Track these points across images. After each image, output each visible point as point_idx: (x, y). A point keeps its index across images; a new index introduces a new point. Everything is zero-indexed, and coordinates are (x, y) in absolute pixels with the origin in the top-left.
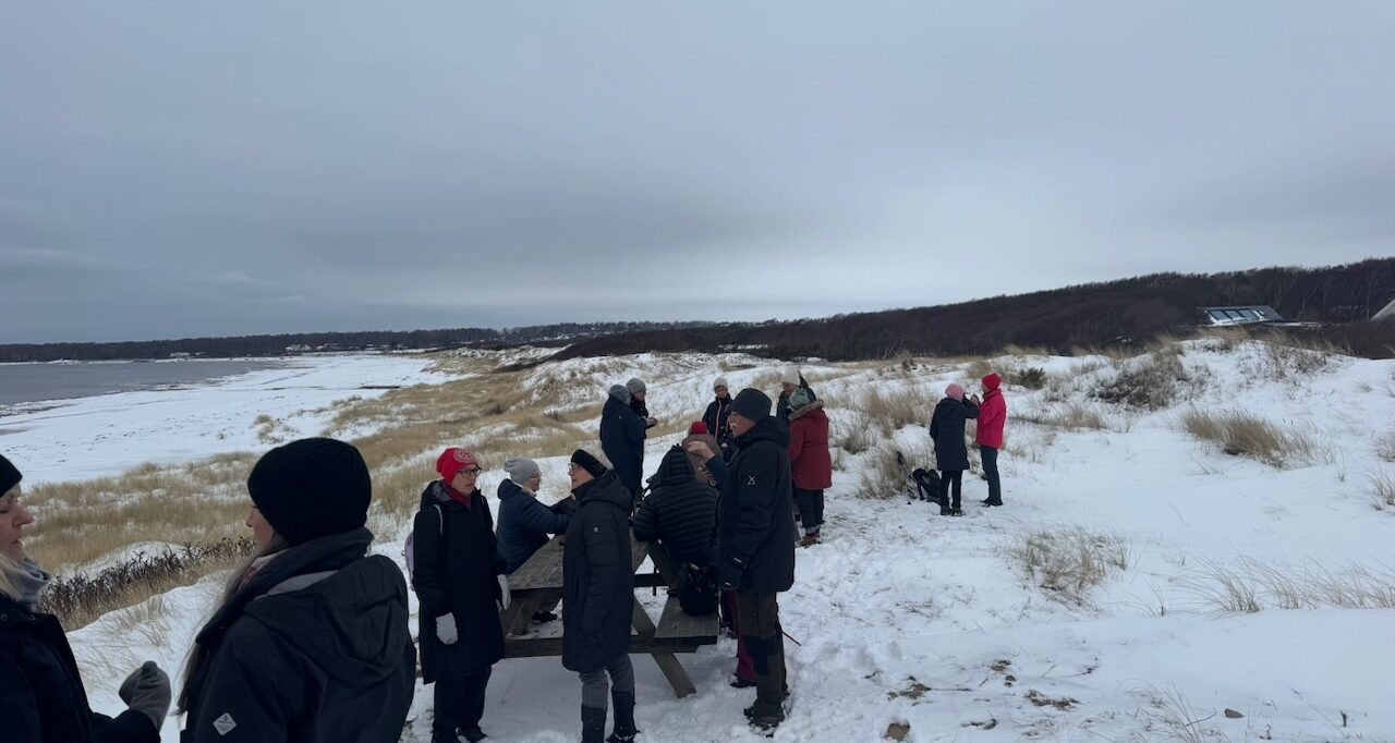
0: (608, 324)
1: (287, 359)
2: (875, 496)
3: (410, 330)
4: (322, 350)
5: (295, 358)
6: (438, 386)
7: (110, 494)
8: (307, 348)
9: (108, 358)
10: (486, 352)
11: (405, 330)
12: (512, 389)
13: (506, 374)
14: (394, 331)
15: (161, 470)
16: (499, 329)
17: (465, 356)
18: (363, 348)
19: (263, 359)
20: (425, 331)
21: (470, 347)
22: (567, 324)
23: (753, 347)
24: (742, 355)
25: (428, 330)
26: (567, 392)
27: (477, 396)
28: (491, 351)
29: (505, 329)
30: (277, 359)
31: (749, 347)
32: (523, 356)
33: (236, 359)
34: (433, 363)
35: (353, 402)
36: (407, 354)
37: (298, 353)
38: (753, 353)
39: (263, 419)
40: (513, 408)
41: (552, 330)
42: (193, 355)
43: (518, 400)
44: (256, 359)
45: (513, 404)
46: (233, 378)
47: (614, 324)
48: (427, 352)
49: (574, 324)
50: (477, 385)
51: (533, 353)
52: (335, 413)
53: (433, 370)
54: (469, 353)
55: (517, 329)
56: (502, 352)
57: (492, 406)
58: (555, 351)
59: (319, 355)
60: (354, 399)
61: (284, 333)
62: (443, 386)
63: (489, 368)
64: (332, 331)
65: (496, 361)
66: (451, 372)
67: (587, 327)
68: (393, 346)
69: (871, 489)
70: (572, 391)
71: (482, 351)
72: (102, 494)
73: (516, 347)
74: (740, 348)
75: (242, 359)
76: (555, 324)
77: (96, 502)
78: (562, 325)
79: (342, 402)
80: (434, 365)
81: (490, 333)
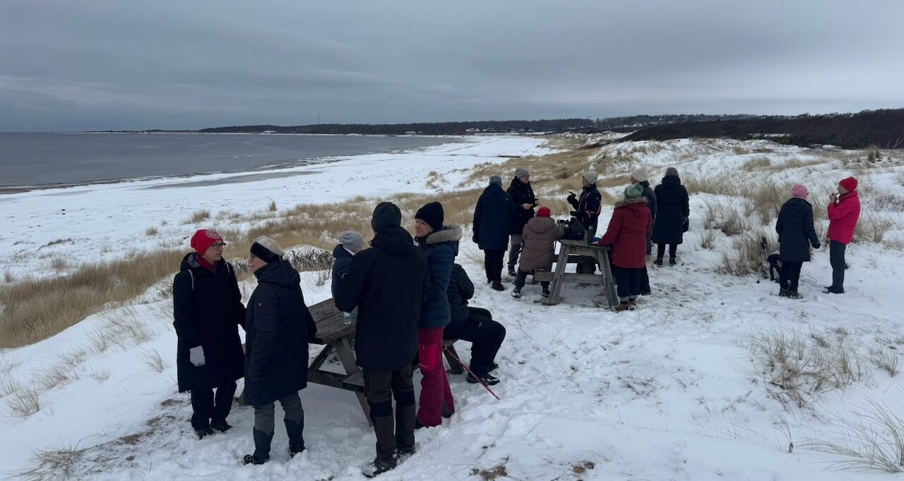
0: (673, 116)
1: (466, 137)
2: (731, 272)
3: (538, 119)
4: (486, 132)
5: (471, 136)
6: (539, 158)
7: (331, 212)
8: (478, 130)
9: (375, 134)
10: (582, 135)
11: (535, 120)
12: (580, 162)
13: (583, 151)
14: (528, 120)
15: (365, 200)
16: (594, 119)
17: (568, 137)
18: (509, 131)
19: (453, 137)
20: (547, 121)
21: (572, 131)
22: (642, 116)
23: (776, 135)
24: (766, 141)
25: (549, 119)
26: (612, 165)
27: (560, 165)
28: (585, 135)
29: (598, 119)
30: (461, 137)
31: (774, 135)
32: (603, 138)
33: (439, 136)
34: (545, 141)
35: (486, 166)
36: (534, 135)
37: (472, 133)
38: (776, 140)
39: (433, 174)
40: (576, 175)
41: (631, 120)
42: (417, 133)
43: (580, 170)
44: (450, 136)
45: (576, 172)
46: (433, 147)
47: (676, 116)
48: (546, 134)
49: (647, 116)
50: (563, 158)
51: (610, 136)
52: (472, 172)
53: (543, 146)
54: (571, 135)
55: (606, 119)
56: (590, 135)
57: (562, 173)
58: (625, 135)
59: (484, 135)
60: (487, 164)
61: (466, 121)
62: (542, 157)
63: (578, 146)
64: (492, 120)
65: (584, 141)
66: (554, 148)
67: (656, 118)
68: (527, 130)
69: (729, 267)
70: (616, 165)
71: (579, 134)
72: (326, 213)
73: (600, 132)
74: (766, 136)
75: (442, 136)
76: (633, 116)
77: (322, 216)
78: (638, 116)
79: (480, 165)
80: (546, 143)
81: (588, 122)
